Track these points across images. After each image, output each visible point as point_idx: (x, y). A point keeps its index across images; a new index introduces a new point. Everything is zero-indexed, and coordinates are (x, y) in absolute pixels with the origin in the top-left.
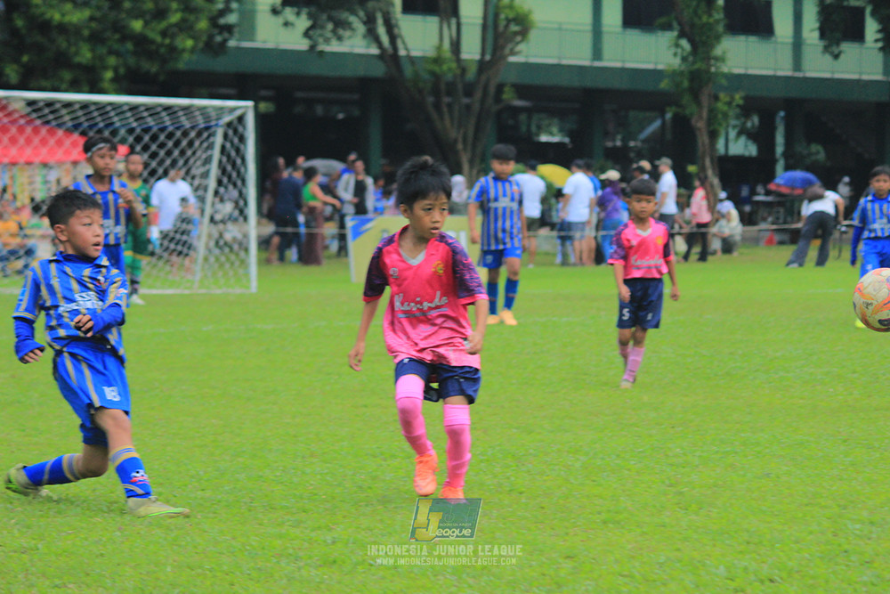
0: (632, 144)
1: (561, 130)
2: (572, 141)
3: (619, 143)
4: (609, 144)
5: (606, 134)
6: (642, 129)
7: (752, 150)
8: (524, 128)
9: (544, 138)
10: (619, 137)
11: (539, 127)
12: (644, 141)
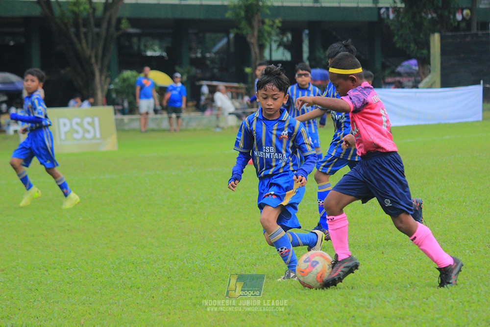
0: (208, 55)
1: (161, 48)
2: (168, 55)
3: (199, 55)
4: (193, 56)
5: (191, 49)
6: (214, 45)
7: (287, 56)
8: (135, 47)
9: (149, 53)
10: (199, 51)
11: (146, 46)
12: (216, 53)
